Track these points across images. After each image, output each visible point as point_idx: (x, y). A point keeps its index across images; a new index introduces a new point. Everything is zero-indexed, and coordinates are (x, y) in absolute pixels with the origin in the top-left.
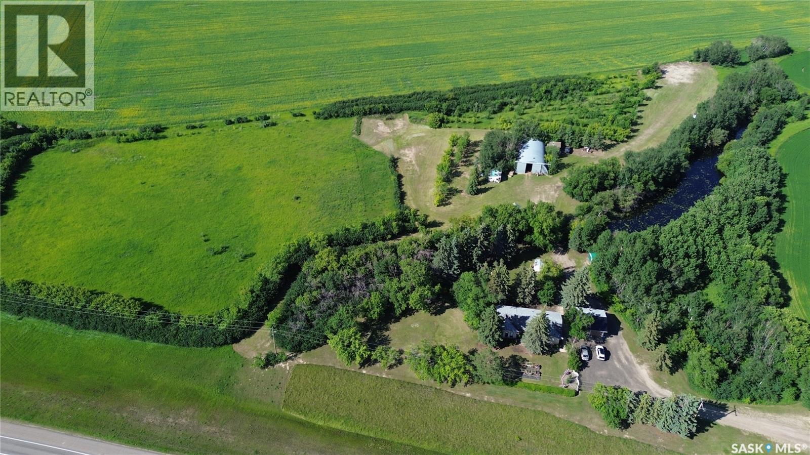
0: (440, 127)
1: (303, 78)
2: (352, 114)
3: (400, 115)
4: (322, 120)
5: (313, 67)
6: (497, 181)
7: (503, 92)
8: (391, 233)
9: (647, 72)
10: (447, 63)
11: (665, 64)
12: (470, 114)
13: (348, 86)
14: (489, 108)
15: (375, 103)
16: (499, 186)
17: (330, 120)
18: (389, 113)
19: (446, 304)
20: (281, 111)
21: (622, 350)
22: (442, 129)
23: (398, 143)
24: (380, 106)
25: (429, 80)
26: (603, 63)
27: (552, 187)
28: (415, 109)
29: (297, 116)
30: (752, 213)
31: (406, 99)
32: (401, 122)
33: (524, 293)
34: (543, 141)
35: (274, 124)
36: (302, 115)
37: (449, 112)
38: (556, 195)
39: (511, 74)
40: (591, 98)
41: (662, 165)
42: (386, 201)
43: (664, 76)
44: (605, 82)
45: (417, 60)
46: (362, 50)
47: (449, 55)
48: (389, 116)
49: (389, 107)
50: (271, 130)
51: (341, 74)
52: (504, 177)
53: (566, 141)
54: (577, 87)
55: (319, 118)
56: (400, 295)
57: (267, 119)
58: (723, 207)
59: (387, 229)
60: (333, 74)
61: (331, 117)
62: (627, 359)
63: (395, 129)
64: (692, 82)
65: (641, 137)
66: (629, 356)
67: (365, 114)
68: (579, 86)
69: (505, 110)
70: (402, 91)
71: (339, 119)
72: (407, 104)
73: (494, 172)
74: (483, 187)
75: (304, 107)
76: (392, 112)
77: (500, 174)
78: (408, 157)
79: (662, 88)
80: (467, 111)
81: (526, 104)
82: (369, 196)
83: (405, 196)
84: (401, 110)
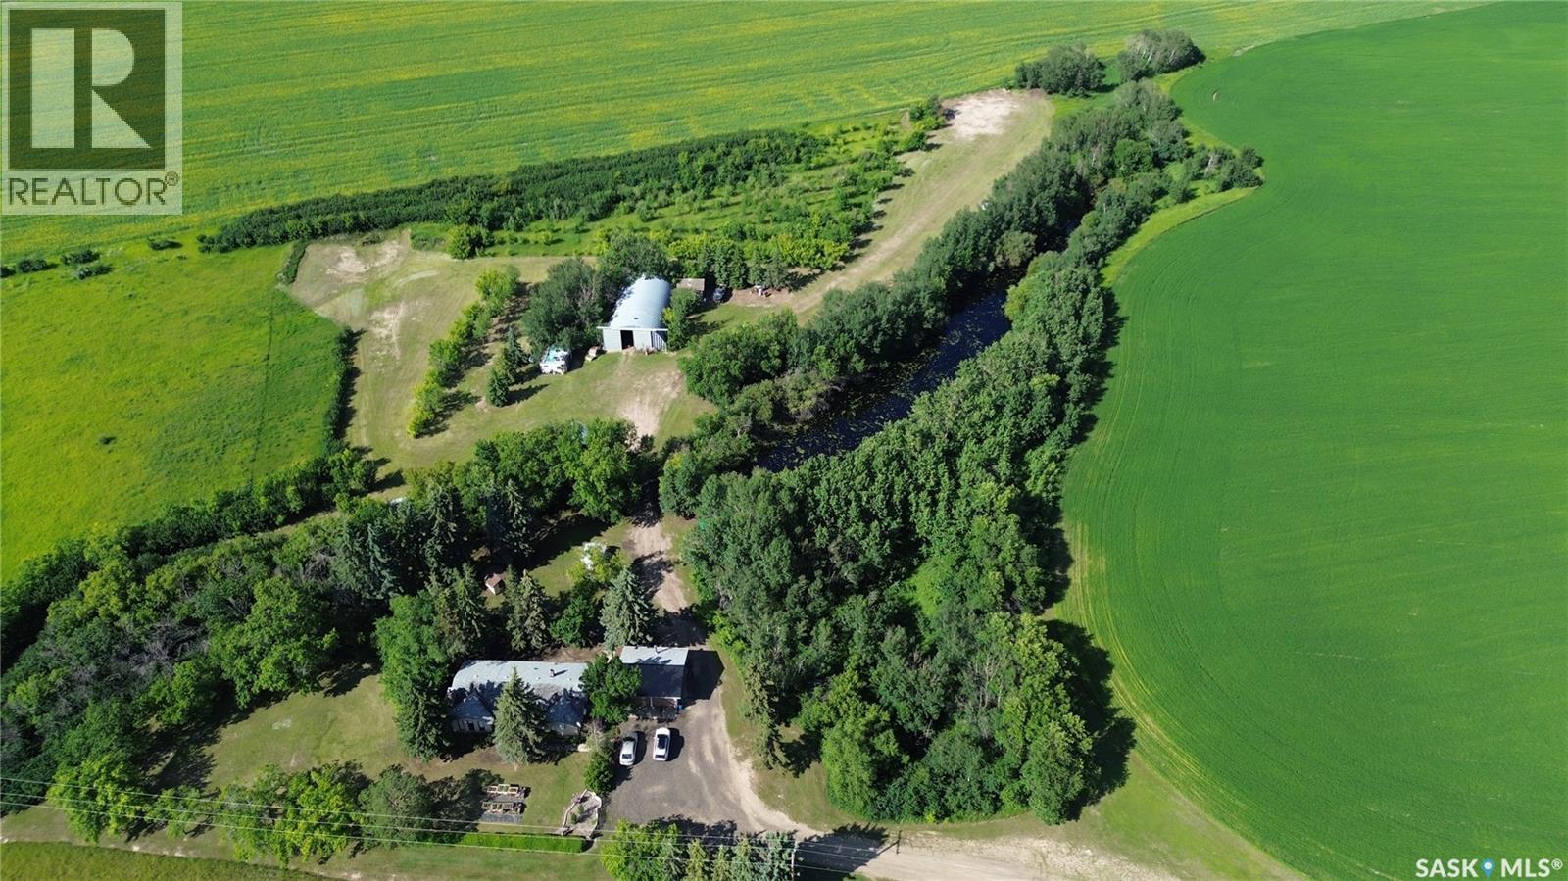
0: (472, 254)
1: (203, 159)
2: (285, 238)
3: (394, 232)
4: (217, 254)
5: (231, 135)
6: (559, 371)
7: (618, 173)
8: (285, 510)
9: (919, 115)
10: (526, 112)
11: (958, 96)
12: (543, 224)
13: (296, 174)
14: (583, 210)
15: (339, 210)
16: (560, 382)
17: (234, 254)
18: (370, 230)
19: (366, 666)
20: (129, 240)
21: (711, 730)
22: (478, 260)
23: (373, 297)
24: (346, 217)
25: (474, 152)
26: (838, 100)
27: (670, 376)
28: (427, 218)
29: (162, 248)
30: (1024, 411)
31: (411, 197)
32: (392, 249)
33: (523, 629)
34: (668, 279)
35: (103, 270)
36: (174, 245)
37: (496, 223)
38: (674, 395)
39: (652, 132)
40: (796, 179)
41: (878, 319)
42: (306, 434)
43: (951, 122)
44: (832, 141)
45: (465, 108)
46: (351, 90)
47: (534, 95)
48: (369, 235)
49: (368, 218)
50: (95, 284)
51: (290, 146)
52: (574, 362)
53: (717, 276)
54: (770, 156)
55: (208, 249)
56: (240, 662)
57: (90, 261)
58: (965, 405)
59: (275, 502)
60: (272, 148)
61: (237, 246)
62: (716, 751)
63: (377, 264)
64: (1001, 132)
65: (872, 257)
66: (720, 743)
67: (314, 235)
68: (774, 154)
69: (616, 211)
70: (413, 177)
71: (256, 250)
72: (410, 208)
73: (553, 353)
74: (526, 386)
75: (183, 226)
76: (376, 227)
77: (564, 358)
78: (386, 327)
79: (941, 149)
80: (538, 217)
81: (662, 196)
82: (271, 424)
83: (350, 418)
84: (396, 223)
